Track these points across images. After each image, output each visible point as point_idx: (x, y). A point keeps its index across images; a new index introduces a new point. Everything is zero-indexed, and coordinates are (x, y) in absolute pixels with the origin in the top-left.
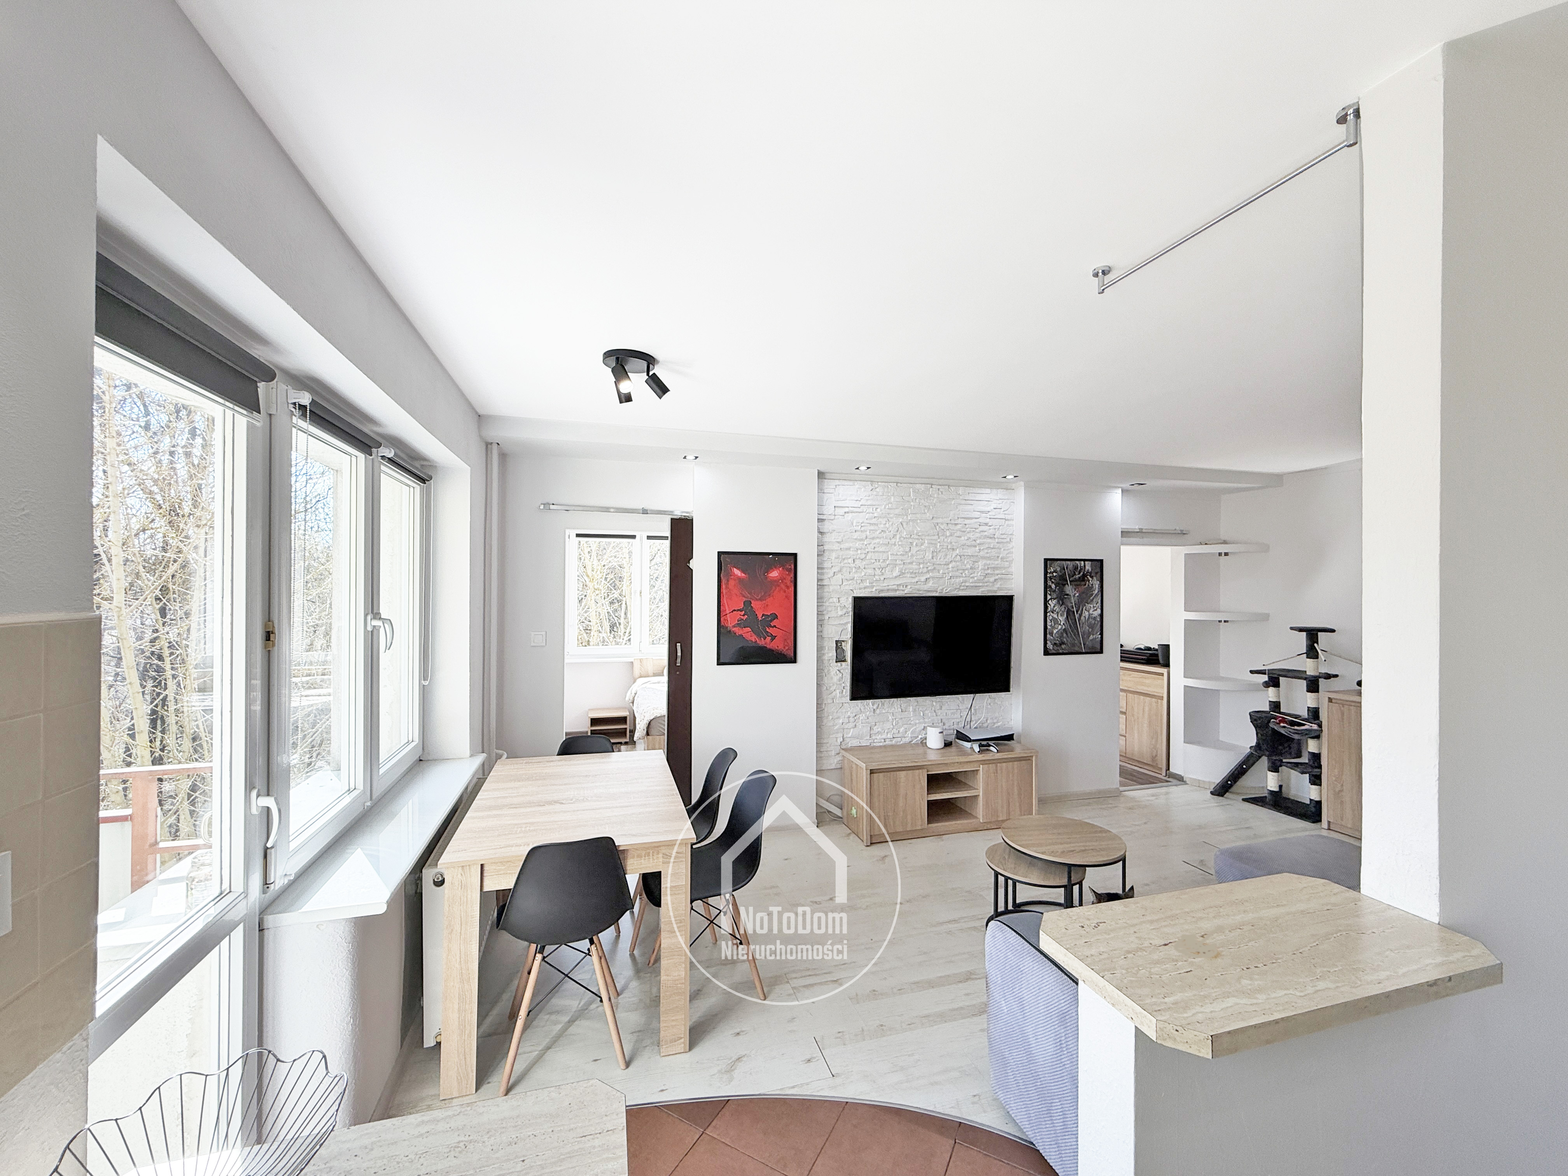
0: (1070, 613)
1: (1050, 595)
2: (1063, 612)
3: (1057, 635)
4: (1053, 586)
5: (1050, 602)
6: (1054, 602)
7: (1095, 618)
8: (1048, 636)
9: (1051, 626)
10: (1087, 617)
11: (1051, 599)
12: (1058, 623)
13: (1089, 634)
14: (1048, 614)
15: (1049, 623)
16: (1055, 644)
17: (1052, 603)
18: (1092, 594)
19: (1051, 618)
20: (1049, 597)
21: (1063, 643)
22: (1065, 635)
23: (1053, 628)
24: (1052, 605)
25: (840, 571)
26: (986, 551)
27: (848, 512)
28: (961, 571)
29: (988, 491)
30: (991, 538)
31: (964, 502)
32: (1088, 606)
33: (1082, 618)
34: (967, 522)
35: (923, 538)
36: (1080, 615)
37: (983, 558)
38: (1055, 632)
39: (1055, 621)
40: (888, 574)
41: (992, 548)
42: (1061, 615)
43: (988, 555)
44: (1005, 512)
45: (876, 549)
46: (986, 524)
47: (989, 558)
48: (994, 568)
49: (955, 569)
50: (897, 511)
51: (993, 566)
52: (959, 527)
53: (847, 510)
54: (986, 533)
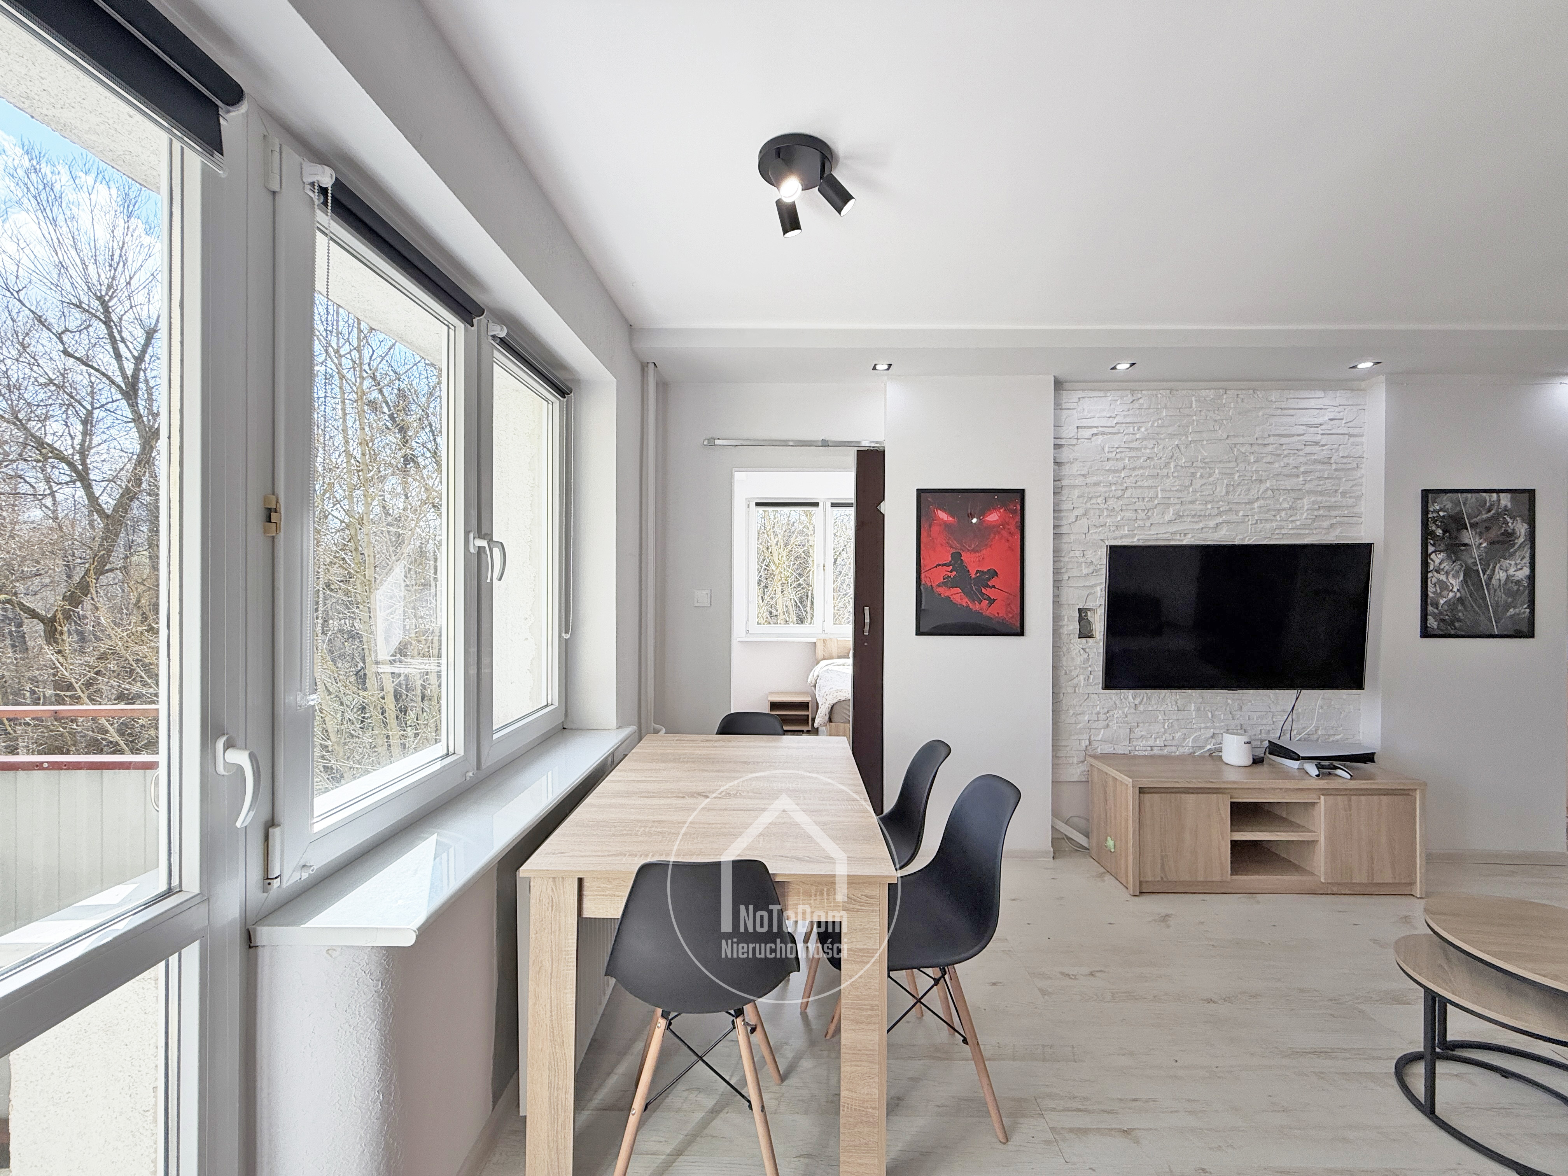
0: (1470, 575)
1: (1433, 545)
2: (1458, 572)
3: (1446, 607)
4: (1439, 532)
5: (1433, 556)
6: (1441, 556)
7: (1518, 583)
8: (1430, 608)
9: (1433, 593)
10: (1502, 582)
11: (1434, 552)
12: (1447, 588)
13: (1508, 606)
14: (1430, 575)
15: (1431, 589)
16: (1443, 620)
17: (1436, 559)
18: (1514, 544)
19: (1434, 580)
20: (1431, 549)
21: (1459, 620)
22: (1460, 607)
23: (1441, 596)
24: (1437, 561)
25: (1085, 514)
26: (1316, 482)
27: (1096, 434)
28: (1273, 513)
29: (1320, 394)
30: (1324, 463)
31: (1279, 412)
32: (1505, 563)
33: (1494, 581)
34: (1283, 440)
35: (1212, 465)
36: (1490, 578)
37: (1310, 492)
38: (1442, 602)
39: (1444, 586)
40: (1156, 518)
41: (1326, 478)
42: (1453, 576)
43: (1319, 489)
44: (1347, 425)
45: (1138, 484)
46: (1316, 443)
47: (1321, 493)
48: (1330, 508)
49: (1265, 509)
50: (1170, 430)
51: (1328, 504)
52: (1270, 448)
53: (1095, 431)
54: (1316, 457)
